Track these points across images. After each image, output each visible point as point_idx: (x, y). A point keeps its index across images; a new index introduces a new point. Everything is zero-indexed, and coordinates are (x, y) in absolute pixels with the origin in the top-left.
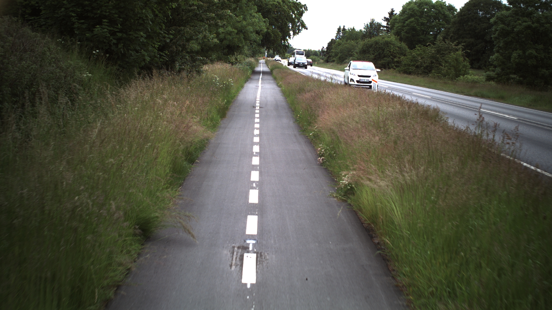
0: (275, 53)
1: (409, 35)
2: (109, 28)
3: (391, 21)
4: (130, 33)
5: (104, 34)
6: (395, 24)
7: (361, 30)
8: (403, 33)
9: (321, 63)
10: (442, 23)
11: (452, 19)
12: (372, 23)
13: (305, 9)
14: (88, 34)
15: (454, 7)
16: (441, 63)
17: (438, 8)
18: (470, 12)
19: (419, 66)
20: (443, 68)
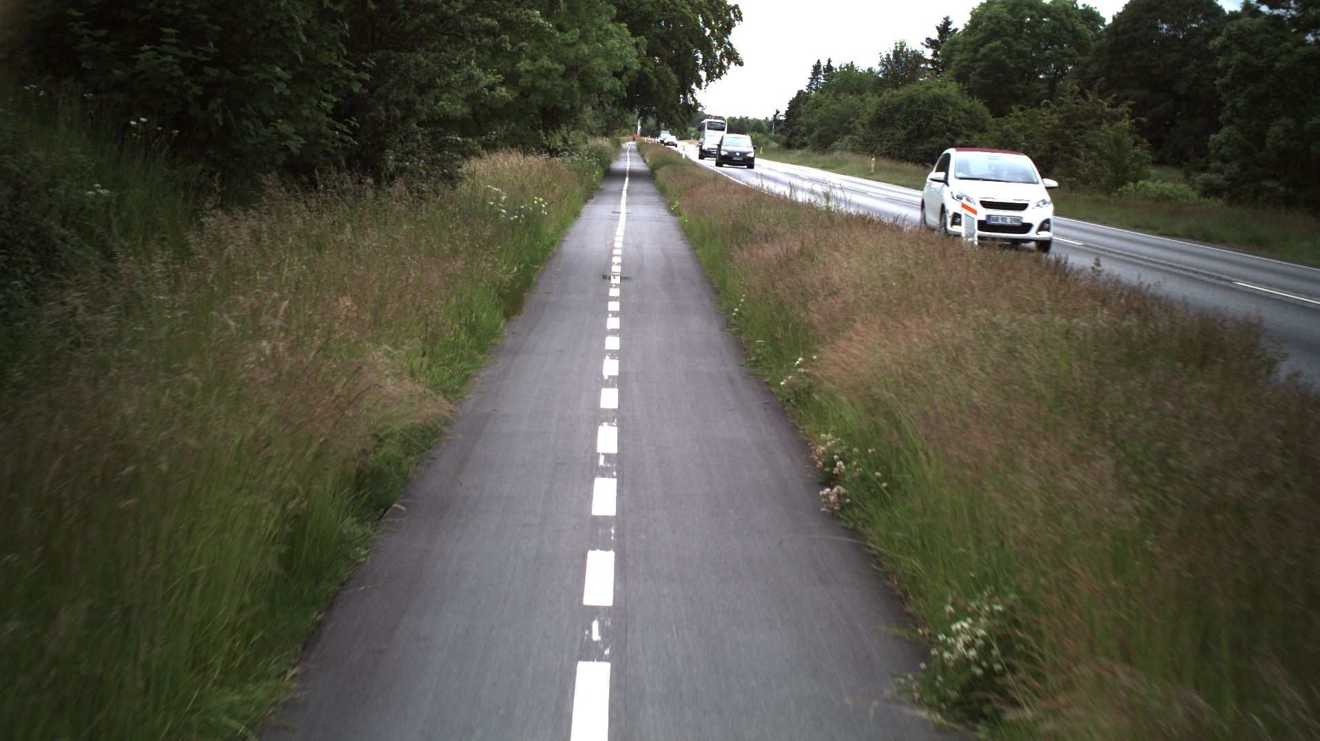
0: (663, 125)
1: (989, 82)
2: (183, 54)
3: (943, 46)
4: (245, 68)
5: (163, 70)
6: (953, 55)
7: (871, 70)
8: (973, 77)
9: (773, 150)
10: (1069, 51)
11: (1093, 44)
12: (899, 53)
13: (735, 16)
14: (120, 70)
15: (1098, 14)
16: (1075, 150)
17: (1058, 15)
18: (1137, 26)
20: (1082, 162)
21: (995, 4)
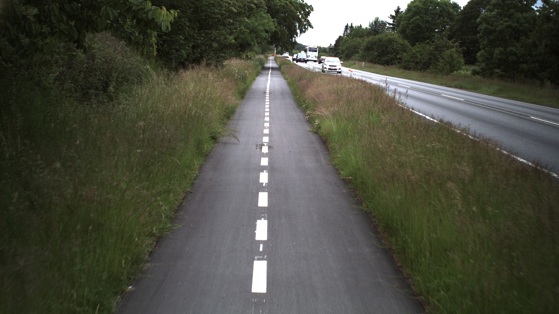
0: (284, 50)
1: (415, 33)
3: (397, 18)
6: (401, 22)
7: (366, 28)
8: (408, 31)
10: (446, 20)
11: (456, 17)
12: (376, 21)
15: (458, 5)
17: (443, 5)
18: (472, 10)
19: (419, 62)
21: (416, 1)
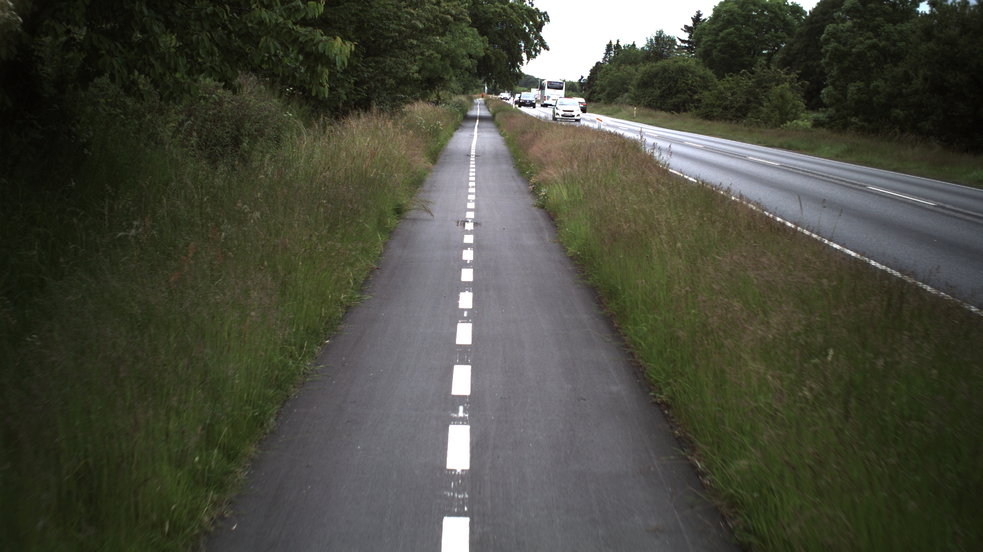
1: (726, 56)
3: (695, 31)
6: (702, 37)
7: (642, 48)
8: (715, 53)
10: (781, 34)
11: (798, 29)
12: (659, 37)
13: (545, 19)
15: (801, 8)
17: (774, 9)
18: (826, 17)
19: (729, 106)
20: (764, 109)
21: (730, 2)
